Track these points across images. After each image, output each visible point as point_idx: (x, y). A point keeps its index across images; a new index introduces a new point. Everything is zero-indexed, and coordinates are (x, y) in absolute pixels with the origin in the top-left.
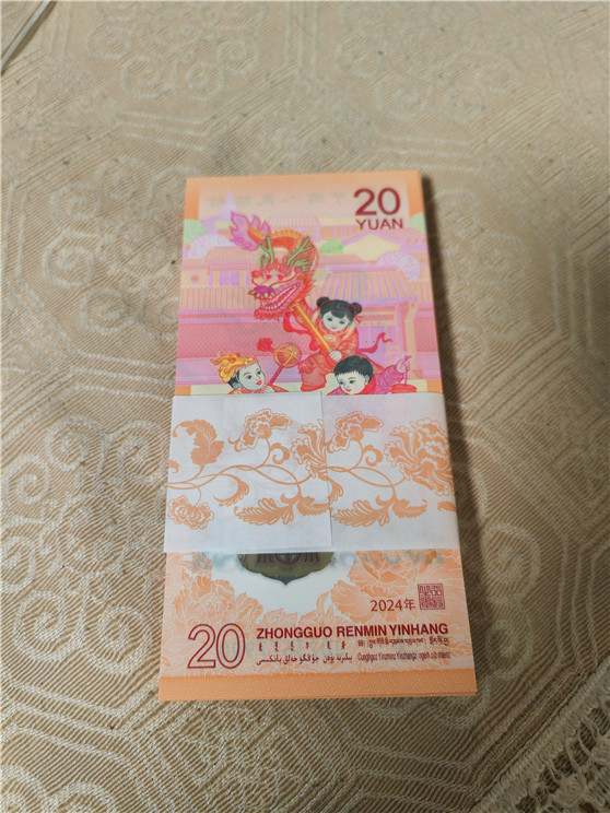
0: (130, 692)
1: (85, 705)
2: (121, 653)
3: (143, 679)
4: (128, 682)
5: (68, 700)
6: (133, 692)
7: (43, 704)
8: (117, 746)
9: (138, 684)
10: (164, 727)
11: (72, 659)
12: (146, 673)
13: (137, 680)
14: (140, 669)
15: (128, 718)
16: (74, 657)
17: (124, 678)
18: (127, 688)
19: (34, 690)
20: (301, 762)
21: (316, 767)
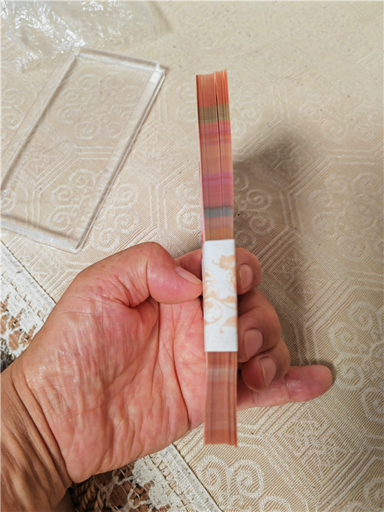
0: (259, 417)
8: (256, 442)
10: (277, 431)
15: (260, 429)
20: (345, 443)
21: (352, 445)
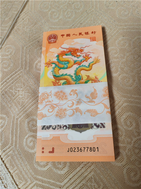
0: (64, 178)
1: (53, 182)
2: (62, 168)
3: (68, 175)
4: (64, 176)
5: (48, 180)
6: (65, 178)
7: (42, 181)
9: (67, 176)
11: (49, 169)
12: (68, 173)
13: (66, 175)
14: (67, 172)
15: (64, 185)
16: (50, 169)
17: (63, 175)
18: (63, 177)
19: (40, 177)
